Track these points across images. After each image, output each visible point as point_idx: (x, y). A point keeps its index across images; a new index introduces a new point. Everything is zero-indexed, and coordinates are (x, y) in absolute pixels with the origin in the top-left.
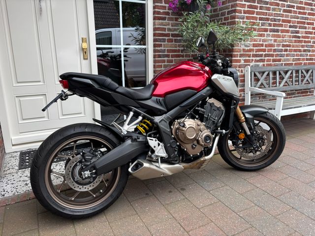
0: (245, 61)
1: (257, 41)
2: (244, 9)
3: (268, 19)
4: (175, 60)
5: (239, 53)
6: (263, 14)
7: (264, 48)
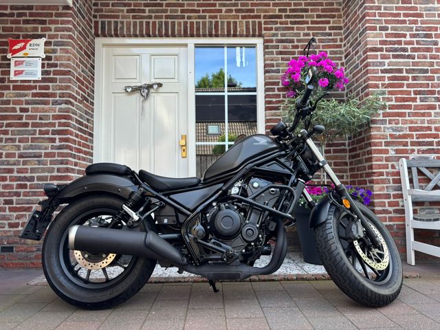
0: (397, 151)
1: (417, 123)
2: (382, 82)
3: (433, 92)
5: (383, 141)
6: (421, 85)
7: (433, 132)
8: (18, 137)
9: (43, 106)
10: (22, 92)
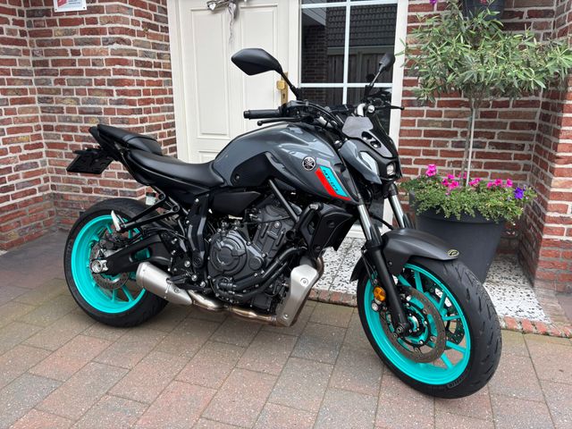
4: (446, 112)
8: (74, 87)
9: (94, 47)
10: (69, 28)
